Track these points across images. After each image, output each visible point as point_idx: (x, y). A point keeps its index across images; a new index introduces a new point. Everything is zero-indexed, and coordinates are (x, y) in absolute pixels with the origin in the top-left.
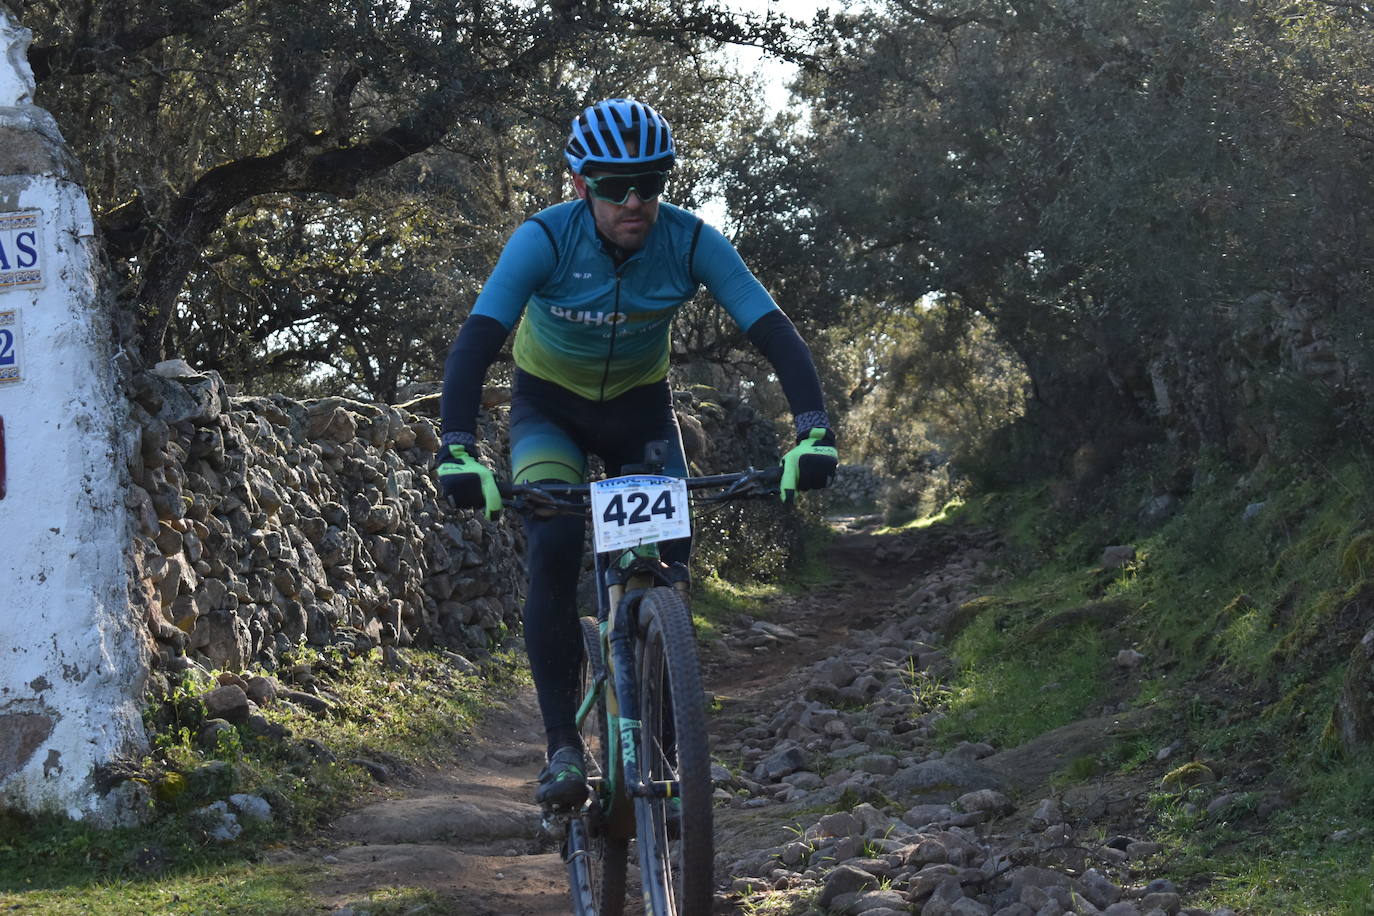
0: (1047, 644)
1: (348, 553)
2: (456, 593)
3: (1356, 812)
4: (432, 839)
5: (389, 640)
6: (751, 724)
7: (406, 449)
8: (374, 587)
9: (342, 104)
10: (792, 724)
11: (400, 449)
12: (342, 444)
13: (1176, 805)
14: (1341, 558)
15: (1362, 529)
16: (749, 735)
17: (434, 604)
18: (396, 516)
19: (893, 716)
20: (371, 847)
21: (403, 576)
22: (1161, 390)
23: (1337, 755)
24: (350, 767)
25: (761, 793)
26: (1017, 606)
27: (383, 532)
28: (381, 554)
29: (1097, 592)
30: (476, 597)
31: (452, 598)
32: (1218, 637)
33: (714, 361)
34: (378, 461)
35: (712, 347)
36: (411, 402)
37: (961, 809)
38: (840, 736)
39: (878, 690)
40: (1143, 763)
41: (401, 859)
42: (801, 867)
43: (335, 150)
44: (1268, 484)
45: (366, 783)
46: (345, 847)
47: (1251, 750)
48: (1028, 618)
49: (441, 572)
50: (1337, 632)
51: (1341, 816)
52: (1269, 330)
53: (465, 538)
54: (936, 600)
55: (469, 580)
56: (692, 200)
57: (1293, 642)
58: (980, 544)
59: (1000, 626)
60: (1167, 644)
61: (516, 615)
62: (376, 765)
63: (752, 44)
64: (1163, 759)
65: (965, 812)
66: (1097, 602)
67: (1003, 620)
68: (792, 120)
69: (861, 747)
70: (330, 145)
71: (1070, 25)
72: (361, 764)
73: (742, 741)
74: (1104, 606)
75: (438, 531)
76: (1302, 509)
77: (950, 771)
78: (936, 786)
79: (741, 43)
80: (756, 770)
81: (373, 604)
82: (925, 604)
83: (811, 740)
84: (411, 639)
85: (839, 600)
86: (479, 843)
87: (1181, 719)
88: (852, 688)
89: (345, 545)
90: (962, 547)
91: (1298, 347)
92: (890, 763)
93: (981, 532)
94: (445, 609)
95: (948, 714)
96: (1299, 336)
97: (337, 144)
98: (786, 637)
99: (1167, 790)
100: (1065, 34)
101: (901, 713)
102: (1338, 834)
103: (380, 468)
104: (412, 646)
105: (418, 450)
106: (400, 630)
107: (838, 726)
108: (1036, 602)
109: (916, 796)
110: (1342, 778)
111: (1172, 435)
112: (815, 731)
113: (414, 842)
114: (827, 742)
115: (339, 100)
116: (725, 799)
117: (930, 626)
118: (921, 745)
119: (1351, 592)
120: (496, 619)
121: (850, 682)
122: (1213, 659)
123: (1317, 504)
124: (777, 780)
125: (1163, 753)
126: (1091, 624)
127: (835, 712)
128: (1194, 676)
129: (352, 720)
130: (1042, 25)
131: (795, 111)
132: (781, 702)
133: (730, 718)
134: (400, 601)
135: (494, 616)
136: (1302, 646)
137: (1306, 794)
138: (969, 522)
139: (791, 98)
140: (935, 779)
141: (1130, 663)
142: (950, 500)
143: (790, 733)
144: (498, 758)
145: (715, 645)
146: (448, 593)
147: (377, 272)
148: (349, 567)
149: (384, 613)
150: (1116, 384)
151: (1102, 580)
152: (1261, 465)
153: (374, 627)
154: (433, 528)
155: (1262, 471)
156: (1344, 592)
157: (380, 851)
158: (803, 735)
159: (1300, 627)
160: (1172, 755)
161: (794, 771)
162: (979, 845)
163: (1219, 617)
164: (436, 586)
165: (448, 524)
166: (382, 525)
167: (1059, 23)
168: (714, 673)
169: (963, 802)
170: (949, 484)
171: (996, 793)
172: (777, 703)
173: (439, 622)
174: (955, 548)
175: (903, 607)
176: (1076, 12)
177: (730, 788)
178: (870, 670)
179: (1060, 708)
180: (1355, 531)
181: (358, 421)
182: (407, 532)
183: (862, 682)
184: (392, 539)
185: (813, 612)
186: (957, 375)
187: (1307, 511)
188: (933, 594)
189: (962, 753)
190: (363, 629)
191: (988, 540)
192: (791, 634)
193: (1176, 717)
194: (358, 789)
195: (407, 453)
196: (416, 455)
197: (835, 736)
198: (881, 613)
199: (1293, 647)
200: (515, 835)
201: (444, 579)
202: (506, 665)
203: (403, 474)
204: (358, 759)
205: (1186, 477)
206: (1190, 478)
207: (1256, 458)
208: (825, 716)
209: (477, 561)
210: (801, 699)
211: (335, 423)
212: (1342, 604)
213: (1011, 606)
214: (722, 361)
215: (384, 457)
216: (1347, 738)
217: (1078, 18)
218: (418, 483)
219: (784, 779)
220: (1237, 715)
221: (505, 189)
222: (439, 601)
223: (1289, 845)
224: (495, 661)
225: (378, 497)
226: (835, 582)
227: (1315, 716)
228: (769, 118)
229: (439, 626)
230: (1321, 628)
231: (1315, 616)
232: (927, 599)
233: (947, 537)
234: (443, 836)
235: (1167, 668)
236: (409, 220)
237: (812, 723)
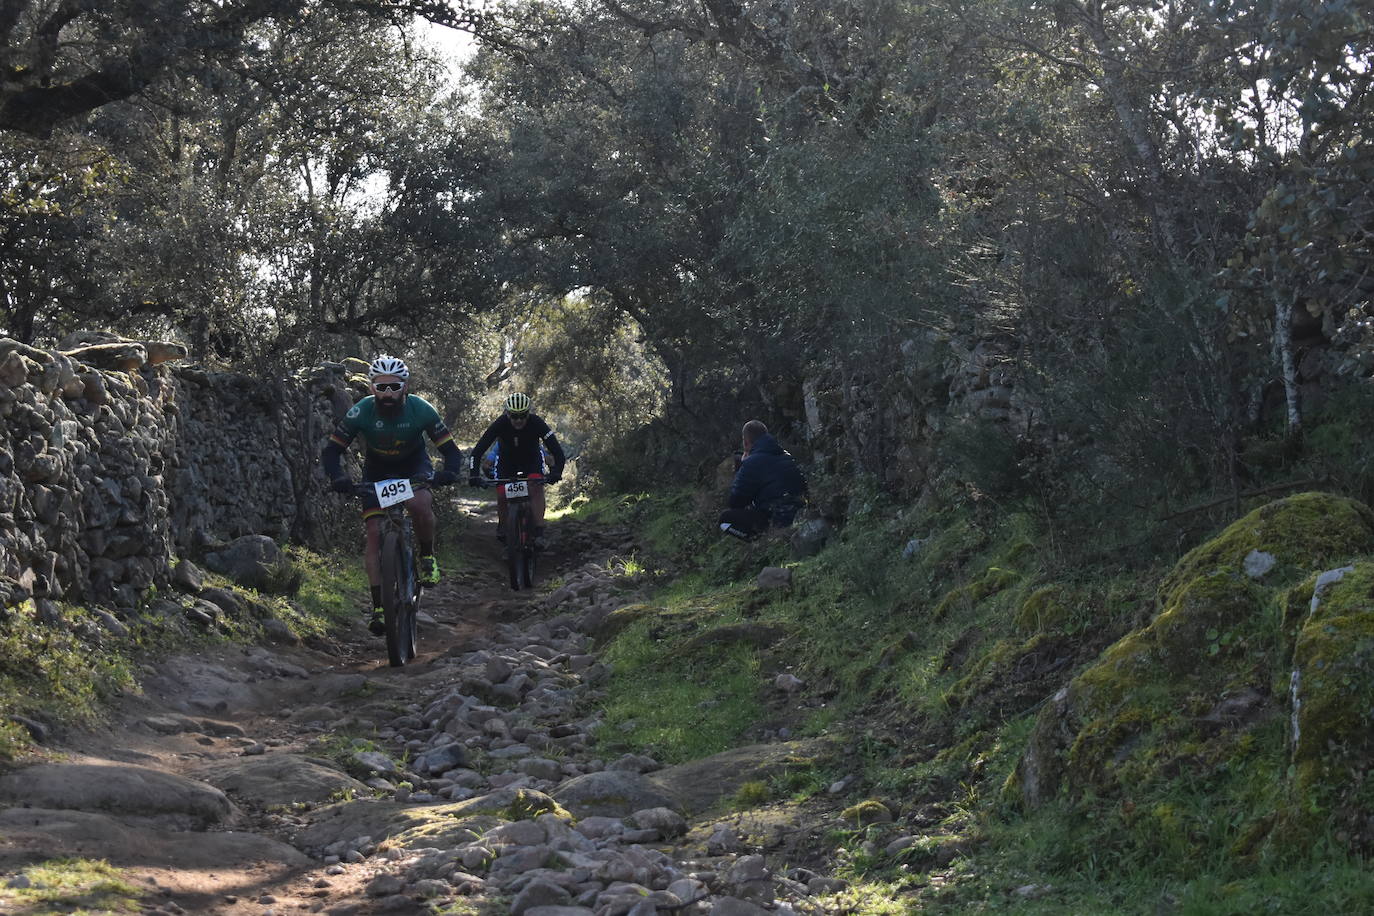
0: (701, 659)
1: (10, 501)
2: (109, 549)
3: (1038, 867)
4: (94, 807)
5: (41, 593)
6: (404, 713)
7: (74, 399)
8: (32, 539)
9: (48, 42)
10: (450, 718)
11: (67, 399)
12: (13, 388)
13: (854, 841)
14: (1021, 608)
15: (1043, 582)
16: (403, 724)
17: (88, 560)
18: (59, 466)
19: (548, 718)
20: (34, 810)
21: (59, 529)
22: (813, 413)
23: (1018, 808)
24: (10, 724)
25: (423, 787)
26: (671, 617)
27: (45, 482)
28: (41, 503)
29: (751, 611)
30: (128, 556)
31: (104, 555)
32: (885, 671)
33: (363, 333)
34: (46, 408)
35: (362, 319)
36: (77, 350)
37: (635, 826)
38: (499, 735)
39: (531, 689)
40: (816, 794)
41: (68, 825)
42: (482, 872)
43: (35, 88)
44: (931, 523)
45: (25, 742)
46: (6, 808)
47: (927, 794)
48: (683, 631)
49: (98, 528)
50: (1014, 683)
51: (1024, 870)
52: (941, 369)
53: (124, 495)
54: (577, 600)
55: (126, 538)
56: (358, 170)
57: (967, 688)
58: (615, 544)
59: (654, 636)
60: (827, 673)
61: (166, 577)
62: (34, 723)
63: (465, 29)
64: (837, 793)
65: (638, 829)
66: (753, 621)
67: (657, 630)
68: (463, 100)
69: (523, 749)
70: (32, 83)
71: (770, 45)
72: (20, 722)
73: (396, 729)
74: (760, 627)
75: (98, 485)
76: (967, 551)
77: (622, 784)
78: (607, 798)
79: (455, 27)
80: (416, 763)
81: (30, 554)
82: (565, 603)
83: (470, 736)
84: (63, 593)
85: (476, 589)
86: (142, 815)
87: (852, 754)
88: (507, 685)
89: (8, 492)
90: (595, 545)
91: (973, 390)
92: (553, 768)
93: (614, 532)
94: (97, 565)
95: (605, 722)
96: (976, 380)
97: (39, 82)
98: (426, 623)
99: (845, 826)
100: (764, 53)
101: (557, 716)
102: (1025, 890)
103: (48, 416)
104: (62, 600)
105: (85, 401)
106: (53, 584)
107: (498, 724)
108: (690, 615)
109: (586, 807)
110: (1023, 830)
111: (819, 458)
112: (473, 726)
113: (77, 809)
114: (486, 740)
115: (46, 39)
116: (389, 791)
117: (576, 627)
118: (580, 751)
119: (1029, 644)
120: (146, 579)
121: (504, 679)
122: (879, 694)
123: (984, 547)
124: (437, 775)
125: (836, 786)
126: (747, 642)
127: (493, 709)
128: (860, 710)
129: (8, 674)
130: (742, 41)
131: (466, 91)
132: (432, 692)
133: (384, 704)
134: (55, 554)
135: (144, 575)
136: (977, 693)
137: (986, 844)
138: (601, 520)
139: (464, 77)
140: (606, 791)
141: (788, 688)
142: (577, 494)
143: (448, 727)
144: (150, 725)
145: (356, 624)
146: (102, 548)
147: (56, 214)
148: (9, 515)
149: (38, 564)
150: (766, 400)
151: (756, 599)
152: (921, 503)
153: (28, 578)
154: (93, 482)
155: (921, 509)
156: (1022, 643)
157: (43, 816)
158: (461, 729)
159: (976, 673)
160: (845, 790)
161: (454, 767)
162: (662, 866)
163: (885, 652)
164: (91, 541)
165: (108, 479)
166: (46, 475)
167: (760, 40)
168: (355, 653)
169: (637, 818)
170: (577, 478)
171: (670, 812)
172: (429, 693)
173: (90, 578)
174: (589, 547)
175: (543, 603)
176: (777, 32)
177: (394, 780)
178: (523, 668)
179: (720, 727)
180: (1036, 584)
181: (30, 367)
182: (69, 484)
183: (517, 680)
184: (53, 489)
185: (451, 599)
186: (598, 373)
187: (971, 554)
188: (575, 593)
189: (626, 766)
190: (17, 579)
191: (621, 542)
192: (432, 621)
193: (847, 750)
194: (19, 748)
195: (74, 403)
196: (82, 406)
197: (494, 734)
198: (520, 607)
199: (968, 693)
200: (178, 809)
201: (99, 534)
202: (154, 628)
203: (68, 425)
204: (16, 716)
205: (841, 503)
206: (845, 505)
207: (917, 494)
208: (484, 713)
209: (133, 519)
210: (455, 692)
211: (8, 367)
212: (1019, 656)
213: (665, 617)
214: (370, 334)
215: (52, 405)
216: (1029, 791)
217: (779, 38)
218: (82, 434)
219: (445, 774)
220: (911, 756)
221: (177, 138)
222: (92, 556)
223: (974, 896)
224: (143, 622)
225: (42, 445)
226: (471, 569)
227: (995, 766)
228: (441, 96)
229: (89, 582)
230: (997, 677)
231: (992, 664)
232: (569, 598)
233: (581, 534)
234: (105, 805)
235: (828, 697)
236: (96, 166)
237: (469, 718)
